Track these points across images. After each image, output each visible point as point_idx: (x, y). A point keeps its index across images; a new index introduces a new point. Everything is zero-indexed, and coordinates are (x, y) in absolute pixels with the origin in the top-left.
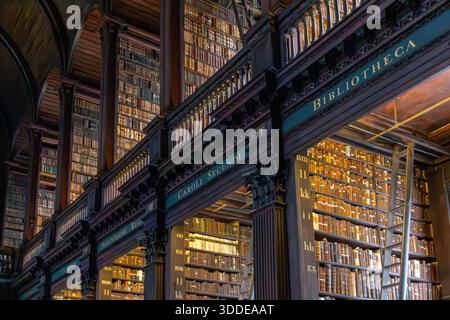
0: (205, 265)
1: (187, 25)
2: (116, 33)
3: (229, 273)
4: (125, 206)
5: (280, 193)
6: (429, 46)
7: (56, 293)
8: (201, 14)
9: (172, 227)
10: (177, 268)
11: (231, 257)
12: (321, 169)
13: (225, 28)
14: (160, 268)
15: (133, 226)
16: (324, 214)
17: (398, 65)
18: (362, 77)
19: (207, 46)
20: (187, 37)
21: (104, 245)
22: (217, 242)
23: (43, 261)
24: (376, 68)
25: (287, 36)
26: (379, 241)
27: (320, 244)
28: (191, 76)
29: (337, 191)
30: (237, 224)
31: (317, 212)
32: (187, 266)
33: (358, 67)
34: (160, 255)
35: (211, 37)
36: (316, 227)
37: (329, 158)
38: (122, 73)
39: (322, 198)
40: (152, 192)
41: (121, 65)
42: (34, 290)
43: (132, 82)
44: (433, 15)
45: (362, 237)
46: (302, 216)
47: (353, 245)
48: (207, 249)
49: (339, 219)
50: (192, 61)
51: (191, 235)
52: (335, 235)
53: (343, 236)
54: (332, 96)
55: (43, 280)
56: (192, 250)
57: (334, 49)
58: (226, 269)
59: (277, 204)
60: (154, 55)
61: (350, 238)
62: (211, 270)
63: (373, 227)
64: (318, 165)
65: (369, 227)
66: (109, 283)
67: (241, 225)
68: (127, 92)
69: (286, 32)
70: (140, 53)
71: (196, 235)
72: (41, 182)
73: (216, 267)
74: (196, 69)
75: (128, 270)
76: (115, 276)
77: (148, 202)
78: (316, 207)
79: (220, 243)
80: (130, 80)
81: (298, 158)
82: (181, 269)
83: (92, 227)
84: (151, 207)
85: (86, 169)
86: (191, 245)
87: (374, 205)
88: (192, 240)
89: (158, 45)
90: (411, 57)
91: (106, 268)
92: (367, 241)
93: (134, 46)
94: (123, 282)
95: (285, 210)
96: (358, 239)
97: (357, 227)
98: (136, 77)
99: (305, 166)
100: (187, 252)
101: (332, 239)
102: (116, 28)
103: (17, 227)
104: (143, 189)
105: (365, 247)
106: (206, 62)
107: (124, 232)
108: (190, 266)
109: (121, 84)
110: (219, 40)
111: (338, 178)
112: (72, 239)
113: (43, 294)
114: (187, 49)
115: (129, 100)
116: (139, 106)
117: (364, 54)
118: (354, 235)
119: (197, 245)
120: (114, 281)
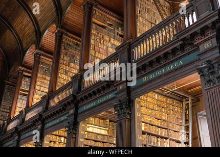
0: (93, 139)
1: (93, 37)
2: (62, 35)
3: (103, 142)
4: (60, 110)
5: (129, 113)
6: (187, 65)
7: (21, 145)
8: (98, 33)
9: (80, 121)
10: (81, 140)
11: (105, 135)
12: (145, 104)
13: (108, 39)
14: (74, 139)
15: (62, 118)
16: (146, 123)
17: (176, 70)
18: (162, 71)
19: (100, 46)
20: (92, 42)
21: (48, 125)
22: (99, 129)
23: (18, 129)
24: (168, 69)
25: (134, 50)
26: (168, 135)
27: (144, 136)
28: (93, 57)
29: (152, 113)
30: (108, 121)
31: (143, 122)
32: (86, 139)
33: (161, 67)
34: (74, 133)
35: (102, 42)
36: (143, 129)
37: (149, 99)
38: (63, 51)
39: (146, 116)
40: (73, 105)
41: (63, 48)
42: (11, 142)
43: (66, 55)
44: (189, 53)
45: (161, 133)
46: (137, 124)
47: (158, 137)
48: (95, 132)
49: (152, 125)
50: (93, 51)
51: (88, 125)
52: (150, 132)
53: (154, 133)
54: (151, 77)
55: (16, 138)
56: (88, 132)
57: (152, 60)
58: (102, 141)
59: (127, 118)
60: (77, 45)
61: (156, 134)
62: (96, 141)
63: (166, 129)
64: (144, 102)
65: (164, 129)
66: (48, 142)
67: (110, 121)
68: (64, 59)
69: (133, 48)
70: (71, 44)
71: (90, 125)
72: (21, 92)
73: (98, 140)
74: (95, 55)
75: (58, 137)
76: (51, 140)
77: (71, 109)
78: (143, 120)
79: (100, 129)
80: (66, 54)
81: (137, 99)
82: (83, 140)
83: (44, 117)
84: (72, 111)
85: (42, 89)
86: (88, 130)
87: (166, 119)
88: (89, 127)
89: (80, 41)
90: (181, 67)
91: (47, 136)
92: (164, 135)
93: (69, 40)
94: (54, 142)
95: (130, 121)
96: (160, 134)
97: (159, 129)
98: (69, 53)
99: (139, 103)
100: (86, 133)
101: (149, 134)
102: (62, 33)
103: (6, 111)
104: (69, 103)
105: (162, 138)
106: (99, 52)
107: (58, 121)
108: (87, 139)
109: (62, 56)
110: (105, 43)
111: (152, 108)
112: (33, 121)
113: (16, 145)
114: (92, 47)
115: (65, 62)
116: (69, 65)
117: (163, 63)
118: (158, 132)
119: (90, 129)
120: (51, 142)
